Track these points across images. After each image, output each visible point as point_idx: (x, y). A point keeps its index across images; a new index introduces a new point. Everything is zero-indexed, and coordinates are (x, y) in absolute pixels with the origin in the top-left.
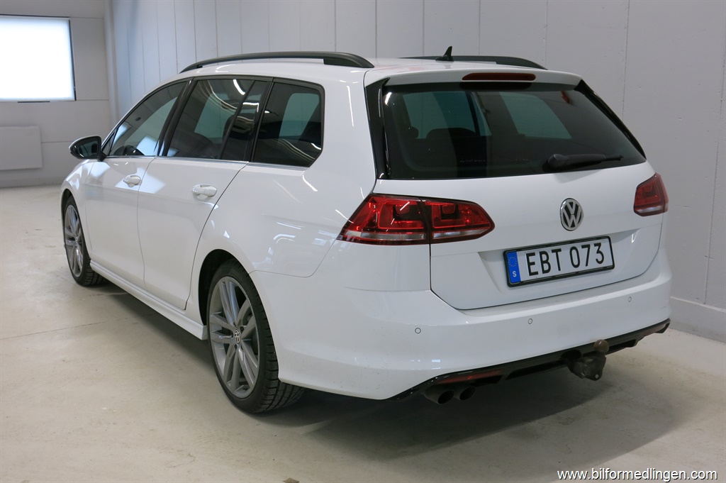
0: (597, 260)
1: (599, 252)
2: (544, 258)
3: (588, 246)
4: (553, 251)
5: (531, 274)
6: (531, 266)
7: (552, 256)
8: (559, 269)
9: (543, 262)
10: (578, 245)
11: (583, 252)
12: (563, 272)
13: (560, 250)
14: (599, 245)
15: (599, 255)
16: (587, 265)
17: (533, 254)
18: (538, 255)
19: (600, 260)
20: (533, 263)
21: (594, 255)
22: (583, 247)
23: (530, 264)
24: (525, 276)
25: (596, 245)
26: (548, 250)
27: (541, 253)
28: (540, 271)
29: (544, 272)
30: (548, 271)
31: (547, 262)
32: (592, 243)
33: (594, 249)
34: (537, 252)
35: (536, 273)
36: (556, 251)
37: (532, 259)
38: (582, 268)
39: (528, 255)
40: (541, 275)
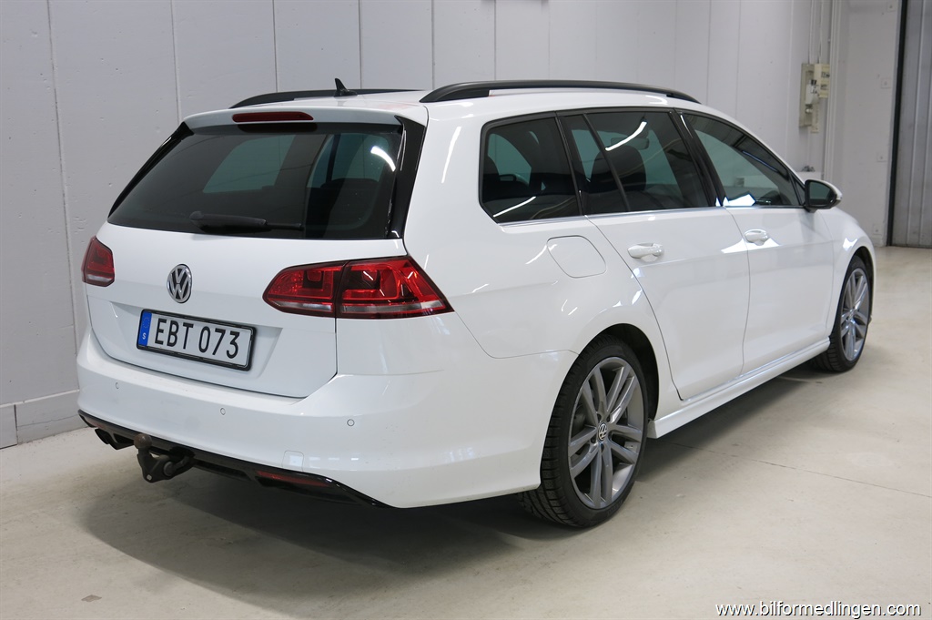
0: (228, 352)
1: (233, 343)
2: (174, 328)
3: (223, 332)
4: (185, 324)
5: (157, 342)
6: (160, 334)
7: (182, 329)
8: (184, 348)
9: (171, 333)
10: (212, 327)
11: (215, 336)
12: (187, 351)
13: (192, 326)
14: (237, 335)
15: (233, 347)
16: (214, 354)
17: (165, 321)
18: (169, 323)
19: (232, 353)
20: (162, 331)
21: (226, 345)
22: (217, 330)
23: (159, 331)
24: (151, 343)
25: (232, 333)
26: (181, 321)
27: (173, 323)
28: (165, 343)
29: (169, 344)
30: (172, 345)
31: (175, 334)
32: (228, 330)
33: (228, 337)
34: (169, 320)
35: (161, 343)
36: (188, 326)
37: (162, 326)
38: (208, 355)
39: (160, 321)
40: (165, 347)
